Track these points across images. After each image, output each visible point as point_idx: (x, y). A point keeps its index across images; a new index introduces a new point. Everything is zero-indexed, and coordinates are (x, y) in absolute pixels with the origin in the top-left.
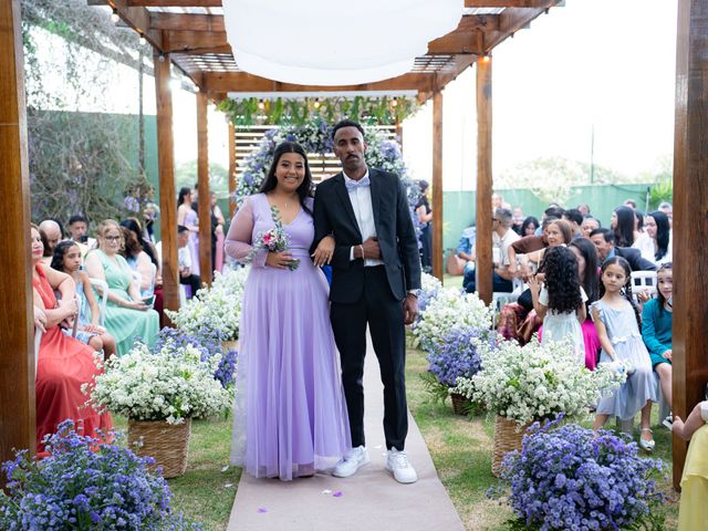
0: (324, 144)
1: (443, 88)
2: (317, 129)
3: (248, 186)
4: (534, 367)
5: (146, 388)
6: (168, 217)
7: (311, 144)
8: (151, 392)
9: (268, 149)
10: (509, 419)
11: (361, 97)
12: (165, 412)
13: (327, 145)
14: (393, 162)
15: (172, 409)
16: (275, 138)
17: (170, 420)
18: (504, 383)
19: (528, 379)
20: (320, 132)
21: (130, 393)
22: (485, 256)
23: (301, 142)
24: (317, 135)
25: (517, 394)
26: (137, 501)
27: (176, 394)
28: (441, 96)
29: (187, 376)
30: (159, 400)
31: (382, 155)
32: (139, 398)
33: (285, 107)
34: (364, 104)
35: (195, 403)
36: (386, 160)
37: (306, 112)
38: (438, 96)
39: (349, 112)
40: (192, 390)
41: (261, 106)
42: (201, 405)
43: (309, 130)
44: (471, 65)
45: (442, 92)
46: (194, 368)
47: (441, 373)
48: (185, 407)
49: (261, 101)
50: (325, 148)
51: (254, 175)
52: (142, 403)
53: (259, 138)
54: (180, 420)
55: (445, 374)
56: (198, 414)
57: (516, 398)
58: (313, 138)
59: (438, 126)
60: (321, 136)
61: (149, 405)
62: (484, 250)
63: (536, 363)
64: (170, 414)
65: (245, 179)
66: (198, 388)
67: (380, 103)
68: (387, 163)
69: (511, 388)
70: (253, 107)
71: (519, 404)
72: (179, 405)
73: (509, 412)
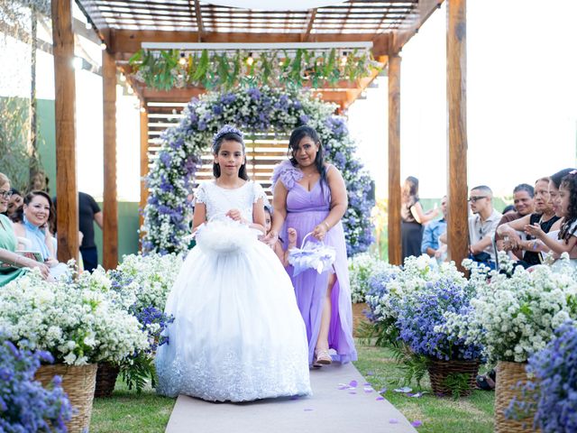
0: (257, 118)
1: (400, 49)
2: (249, 99)
3: (164, 167)
4: (549, 290)
5: (38, 316)
6: (67, 181)
7: (242, 117)
8: (45, 322)
9: (190, 122)
10: (517, 359)
11: (304, 50)
12: (62, 349)
13: (262, 117)
14: (339, 139)
15: (72, 344)
16: (198, 110)
17: (70, 359)
18: (512, 309)
19: (543, 306)
20: (252, 103)
21: (16, 321)
22: (458, 233)
23: (230, 115)
24: (249, 107)
25: (528, 326)
26: (25, 411)
27: (77, 326)
28: (400, 58)
29: (93, 305)
30: (56, 331)
31: (328, 131)
32: (28, 328)
33: (212, 60)
34: (308, 59)
35: (104, 340)
36: (333, 136)
37: (237, 68)
38: (395, 61)
39: (290, 69)
40: (99, 321)
41: (182, 62)
42: (110, 342)
43: (240, 100)
44: (439, 5)
45: (400, 54)
46: (102, 296)
47: (416, 339)
48: (90, 341)
49: (183, 55)
50: (258, 121)
51: (172, 154)
52: (33, 335)
53: (179, 111)
54: (83, 360)
55: (421, 340)
56: (107, 353)
57: (527, 330)
58: (245, 111)
59: (394, 98)
60: (254, 108)
61: (42, 339)
62: (457, 225)
63: (553, 285)
64: (69, 351)
65: (160, 159)
66: (108, 319)
67: (327, 60)
68: (333, 140)
69: (521, 317)
70: (173, 60)
71: (532, 339)
72: (81, 340)
73: (518, 349)
